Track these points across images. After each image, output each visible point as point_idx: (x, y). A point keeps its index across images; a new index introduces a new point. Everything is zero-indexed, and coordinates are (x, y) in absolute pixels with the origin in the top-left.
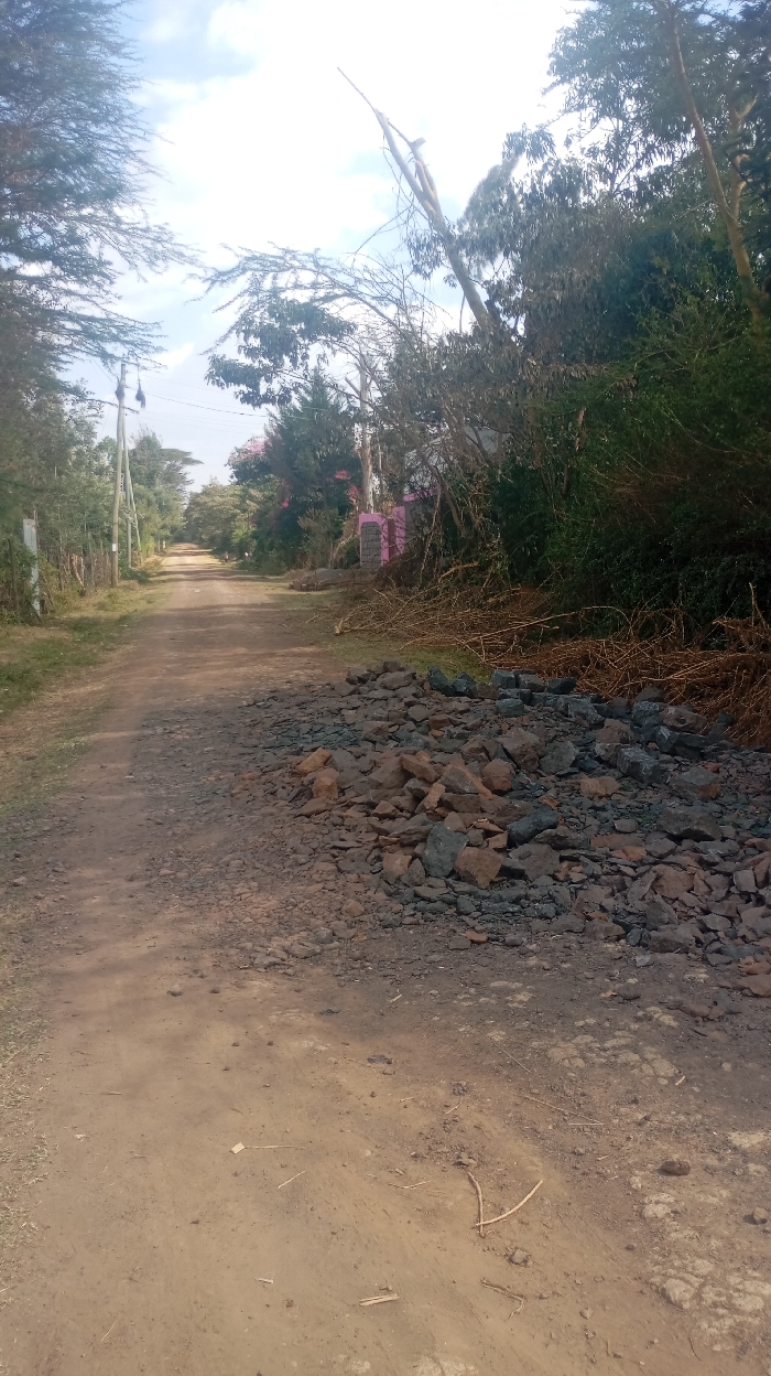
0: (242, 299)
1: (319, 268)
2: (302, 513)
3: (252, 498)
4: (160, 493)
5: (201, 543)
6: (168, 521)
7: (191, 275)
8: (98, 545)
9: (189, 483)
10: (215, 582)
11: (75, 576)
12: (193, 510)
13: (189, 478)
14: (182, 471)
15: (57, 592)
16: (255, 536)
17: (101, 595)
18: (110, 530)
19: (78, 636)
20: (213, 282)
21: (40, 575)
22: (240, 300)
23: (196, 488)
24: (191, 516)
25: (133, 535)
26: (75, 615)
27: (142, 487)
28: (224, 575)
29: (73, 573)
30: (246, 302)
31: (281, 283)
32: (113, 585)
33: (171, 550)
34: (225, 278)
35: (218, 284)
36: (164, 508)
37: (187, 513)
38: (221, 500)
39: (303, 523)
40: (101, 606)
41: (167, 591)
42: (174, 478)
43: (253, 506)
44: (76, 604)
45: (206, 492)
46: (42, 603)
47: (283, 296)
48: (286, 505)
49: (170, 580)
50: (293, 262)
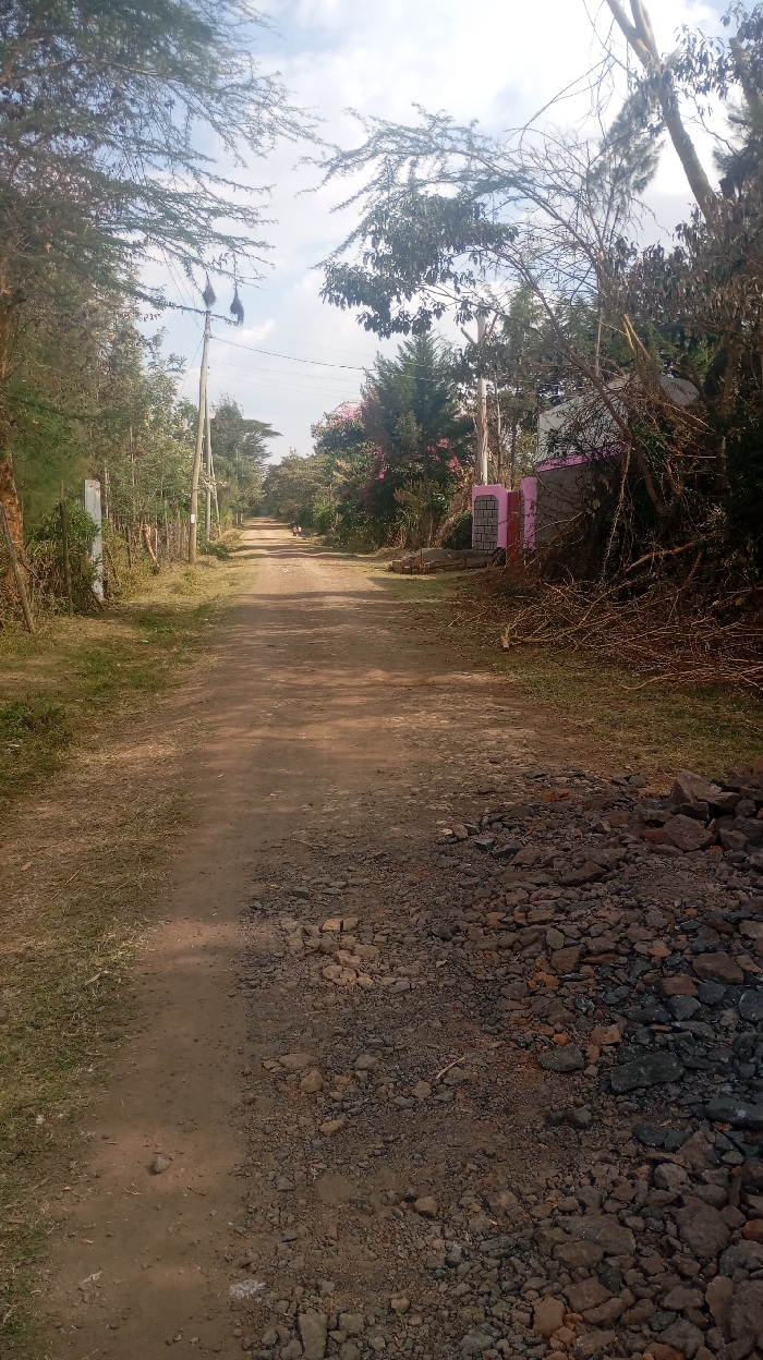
0: (369, 194)
1: (473, 152)
2: (400, 485)
3: (338, 469)
4: (240, 464)
5: (278, 517)
6: (246, 493)
7: (305, 159)
8: (175, 514)
9: (268, 455)
10: (302, 560)
11: (148, 551)
12: (272, 482)
13: (267, 450)
14: (262, 443)
15: (126, 570)
16: (340, 510)
17: (174, 573)
18: (189, 500)
19: (144, 634)
20: (333, 170)
21: (105, 550)
22: (366, 195)
23: (276, 460)
24: (269, 489)
25: (213, 506)
26: (144, 599)
27: (222, 458)
28: (310, 552)
29: (146, 546)
30: (374, 198)
31: (420, 174)
32: (189, 562)
33: (250, 523)
34: (349, 162)
35: (339, 170)
36: (244, 480)
37: (265, 486)
38: (301, 472)
39: (399, 496)
40: (177, 589)
41: (252, 570)
42: (253, 450)
43: (340, 478)
44: (145, 585)
45: (286, 464)
46: (105, 584)
47: (421, 191)
48: (382, 476)
49: (252, 556)
50: (439, 140)
